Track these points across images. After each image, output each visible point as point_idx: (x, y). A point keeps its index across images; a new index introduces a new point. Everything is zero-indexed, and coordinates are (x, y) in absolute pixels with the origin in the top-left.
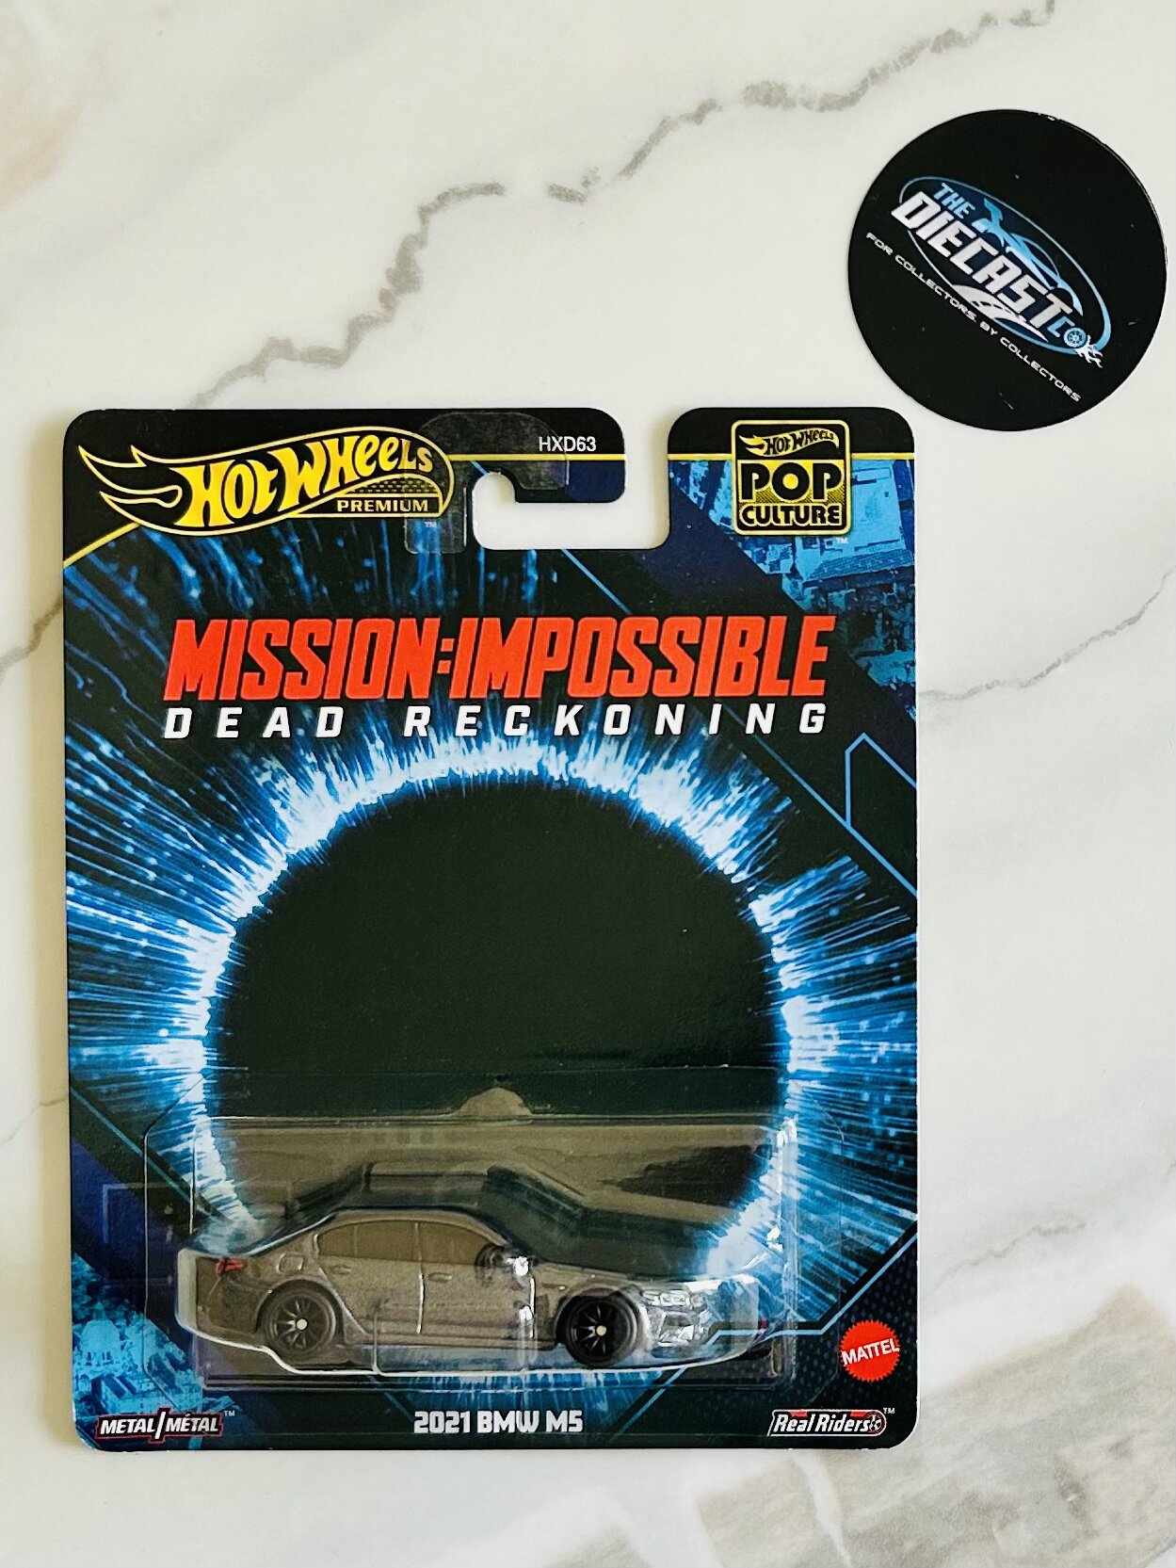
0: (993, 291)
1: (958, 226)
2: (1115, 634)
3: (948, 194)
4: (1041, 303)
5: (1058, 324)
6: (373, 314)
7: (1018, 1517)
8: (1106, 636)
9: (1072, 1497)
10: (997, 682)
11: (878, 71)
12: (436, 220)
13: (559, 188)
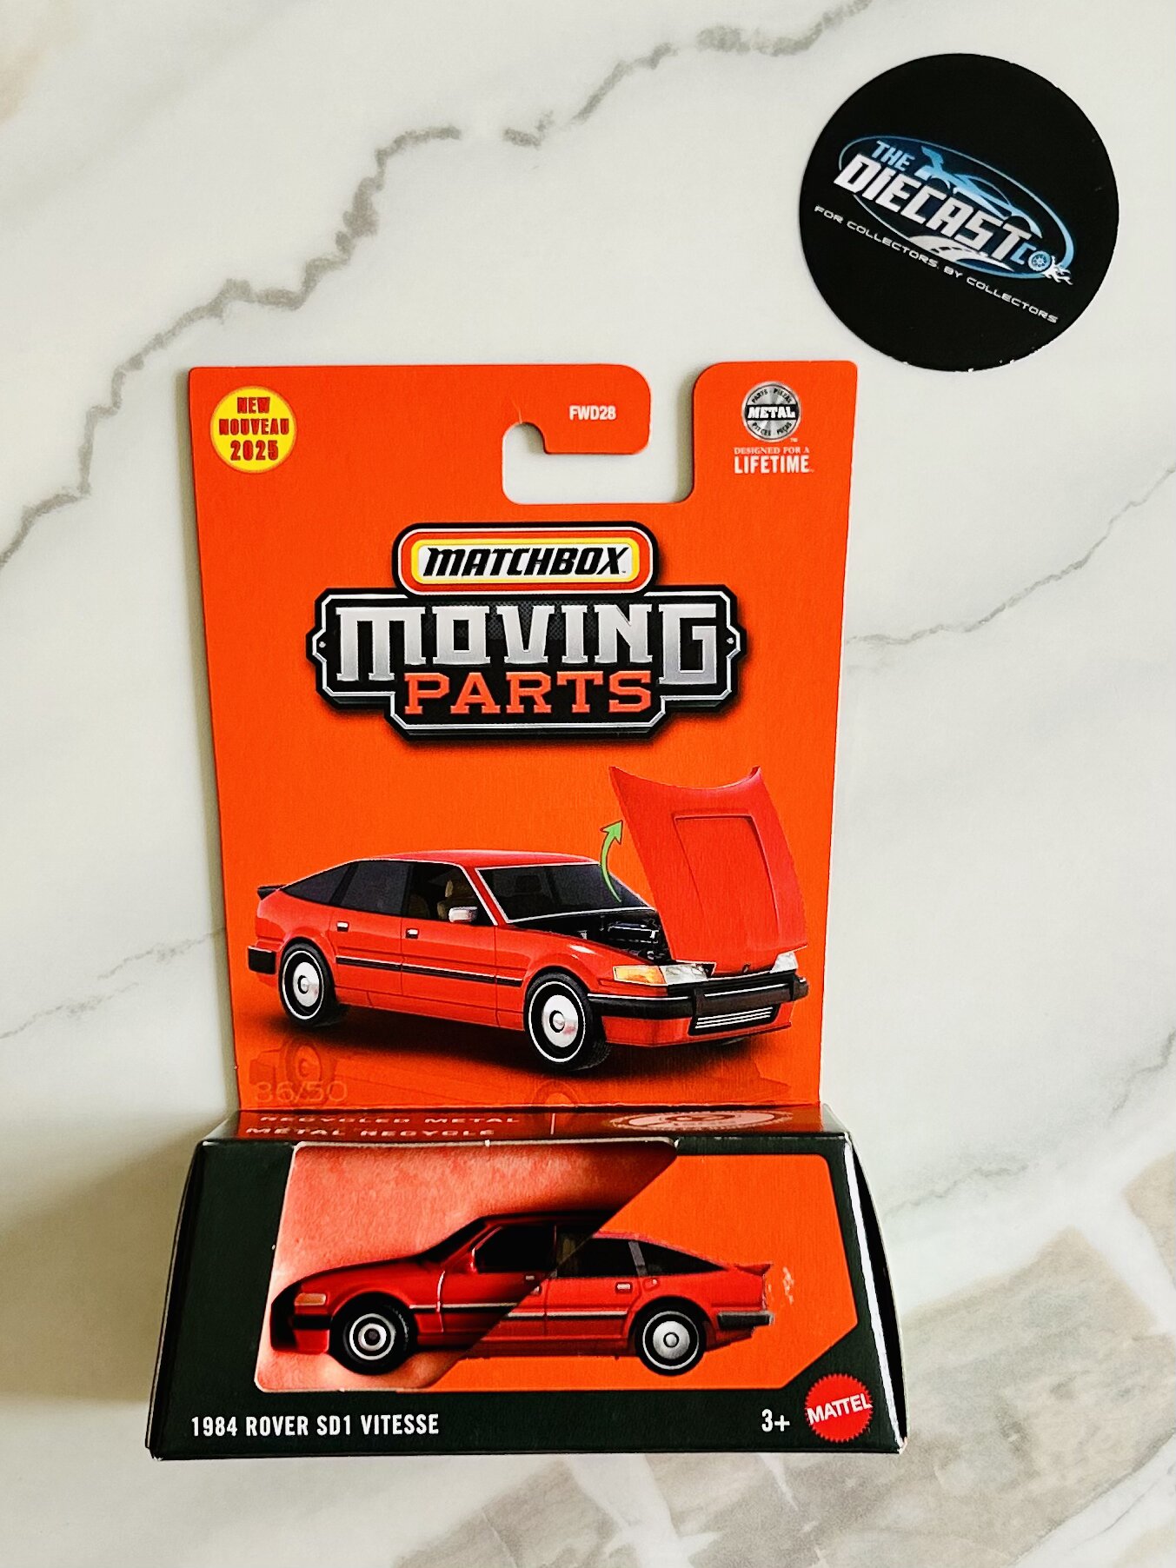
0: (950, 234)
1: (902, 179)
2: (1060, 578)
3: (886, 150)
4: (999, 235)
6: (330, 257)
7: (959, 1456)
8: (1052, 582)
9: (1014, 1437)
10: (940, 627)
11: (832, 16)
12: (392, 164)
13: (514, 133)
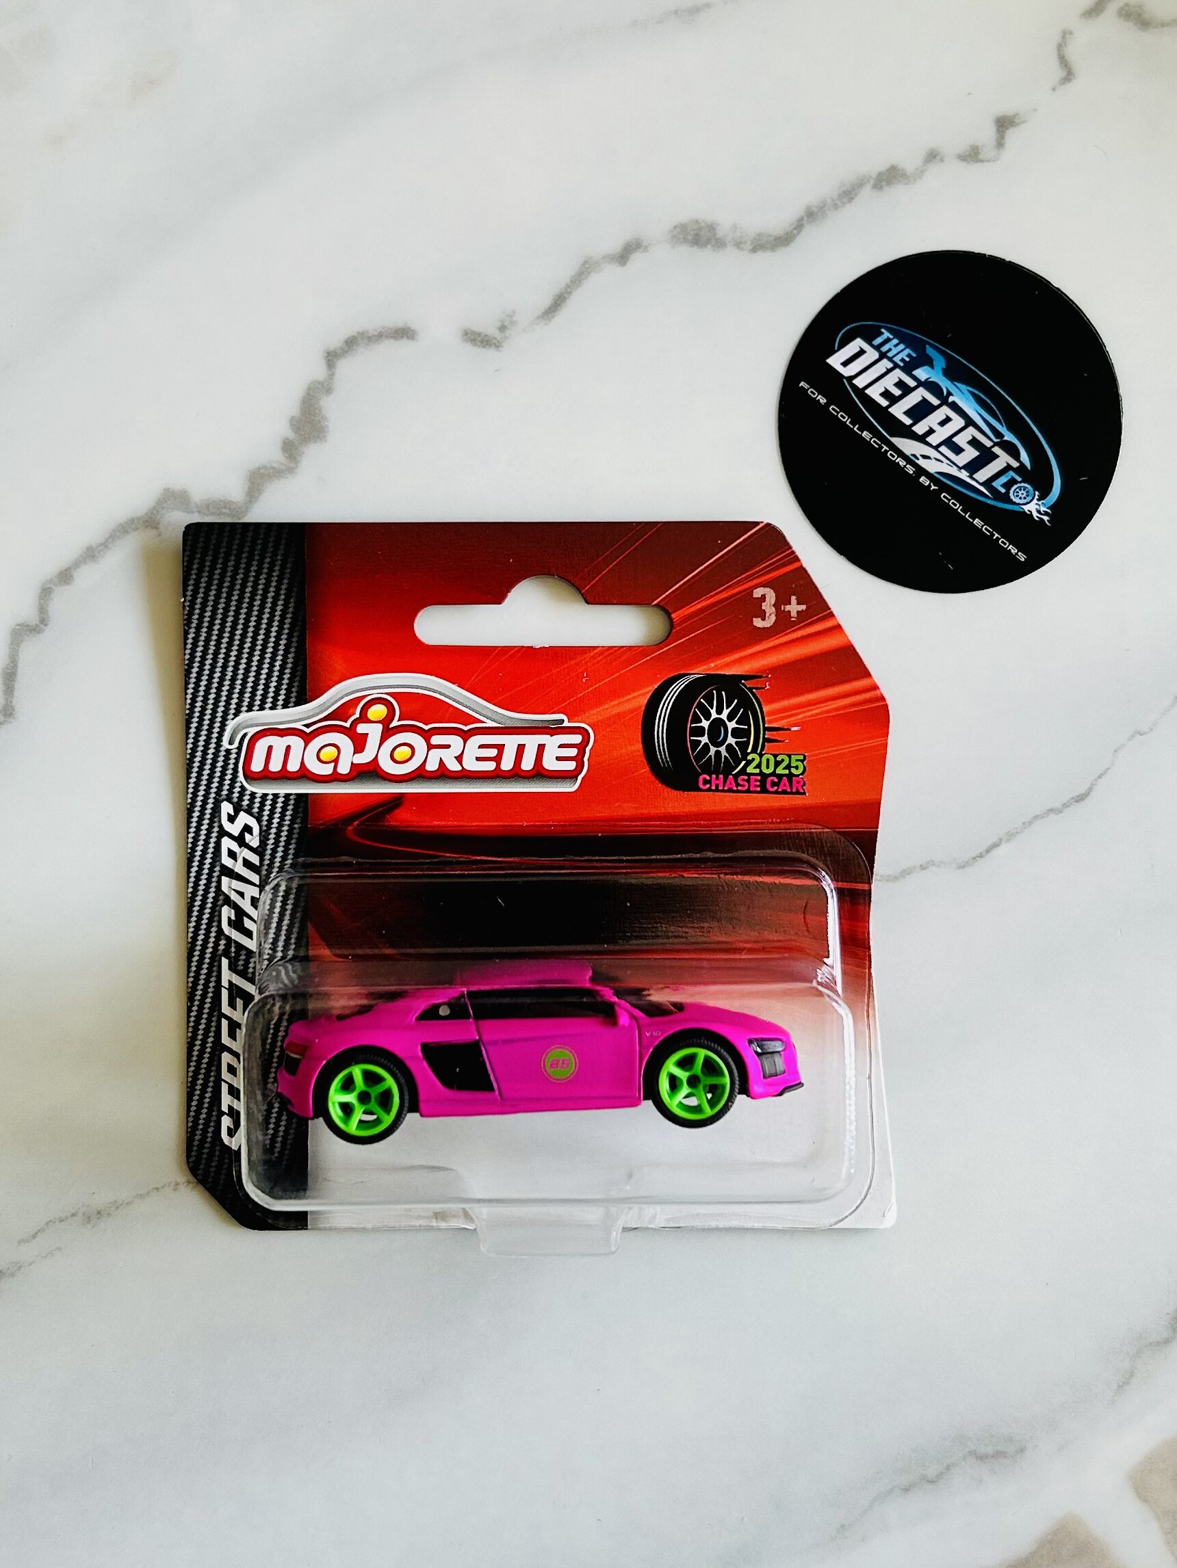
0: (934, 445)
1: (898, 374)
2: (1061, 812)
3: (888, 340)
4: (986, 457)
5: (1004, 479)
6: (274, 465)
8: (1052, 816)
10: (932, 863)
11: (815, 209)
12: (343, 366)
13: (474, 333)
